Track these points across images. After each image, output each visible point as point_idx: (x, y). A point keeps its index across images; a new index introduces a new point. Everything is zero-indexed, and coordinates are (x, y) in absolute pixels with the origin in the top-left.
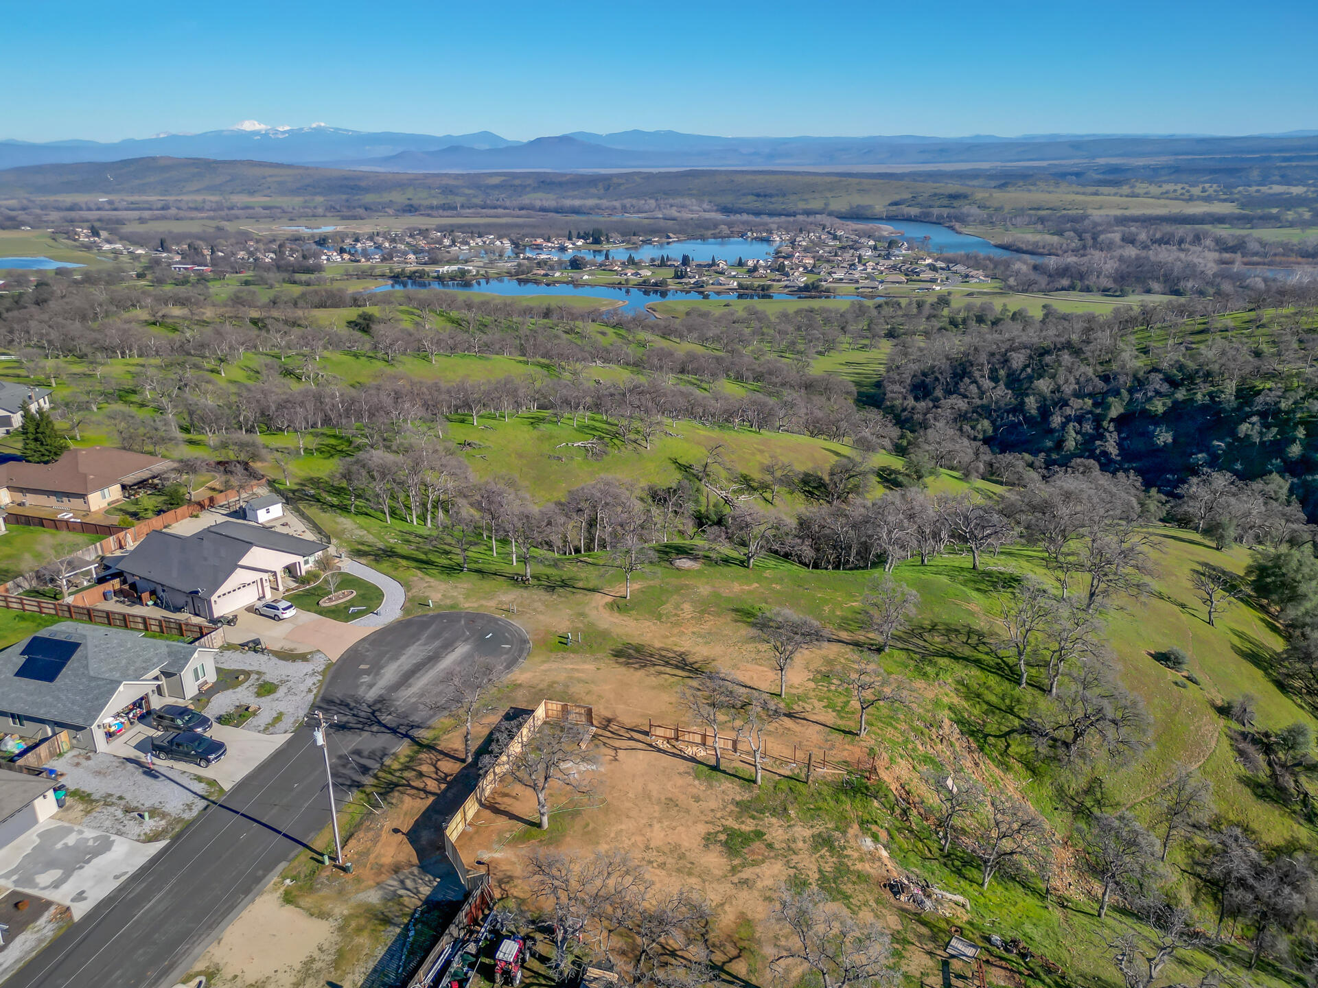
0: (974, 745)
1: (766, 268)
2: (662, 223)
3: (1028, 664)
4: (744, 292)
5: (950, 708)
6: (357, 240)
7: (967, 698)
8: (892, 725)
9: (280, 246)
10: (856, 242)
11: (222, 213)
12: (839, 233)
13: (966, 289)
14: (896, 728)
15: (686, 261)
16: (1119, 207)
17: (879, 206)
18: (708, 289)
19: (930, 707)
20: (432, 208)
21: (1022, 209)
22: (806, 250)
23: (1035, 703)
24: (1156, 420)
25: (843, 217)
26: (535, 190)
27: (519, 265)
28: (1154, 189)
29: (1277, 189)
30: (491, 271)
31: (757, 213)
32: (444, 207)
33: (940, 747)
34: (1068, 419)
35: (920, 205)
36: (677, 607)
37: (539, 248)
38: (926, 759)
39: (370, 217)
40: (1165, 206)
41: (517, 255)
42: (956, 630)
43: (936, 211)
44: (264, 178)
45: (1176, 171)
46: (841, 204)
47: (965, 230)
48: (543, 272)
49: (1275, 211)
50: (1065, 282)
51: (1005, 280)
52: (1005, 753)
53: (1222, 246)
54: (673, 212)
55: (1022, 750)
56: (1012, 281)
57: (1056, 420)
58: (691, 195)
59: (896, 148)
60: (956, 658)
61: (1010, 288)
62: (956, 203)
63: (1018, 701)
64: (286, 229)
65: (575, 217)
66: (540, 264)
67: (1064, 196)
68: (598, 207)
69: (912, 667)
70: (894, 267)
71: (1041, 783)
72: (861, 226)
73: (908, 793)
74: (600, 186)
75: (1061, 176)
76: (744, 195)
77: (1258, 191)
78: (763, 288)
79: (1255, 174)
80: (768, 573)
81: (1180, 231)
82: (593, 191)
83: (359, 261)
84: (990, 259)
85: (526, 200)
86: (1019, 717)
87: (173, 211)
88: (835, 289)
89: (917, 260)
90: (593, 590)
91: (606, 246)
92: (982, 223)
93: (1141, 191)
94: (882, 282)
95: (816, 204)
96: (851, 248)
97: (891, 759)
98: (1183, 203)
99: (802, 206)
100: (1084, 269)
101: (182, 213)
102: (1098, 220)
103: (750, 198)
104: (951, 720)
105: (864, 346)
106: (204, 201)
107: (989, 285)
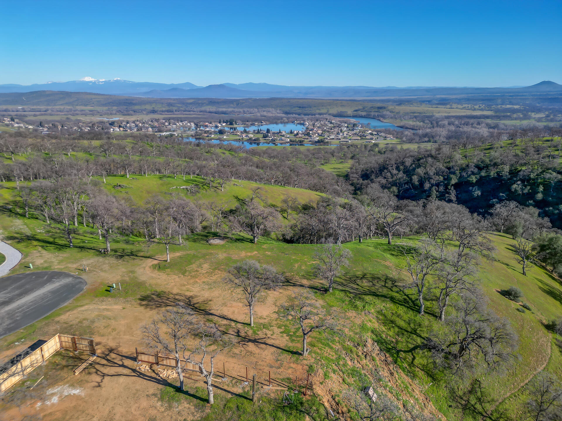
0: (390, 359)
1: (301, 134)
2: (260, 118)
3: (425, 299)
4: (292, 143)
5: (372, 332)
6: (128, 123)
7: (384, 324)
8: (328, 345)
9: (93, 125)
10: (340, 125)
11: (71, 113)
12: (333, 121)
13: (386, 142)
14: (332, 348)
15: (268, 131)
16: (446, 112)
17: (350, 112)
18: (277, 142)
19: (358, 331)
20: (163, 111)
21: (408, 113)
22: (319, 127)
23: (431, 326)
24: (472, 184)
25: (335, 116)
26: (207, 105)
27: (196, 132)
28: (460, 106)
29: (508, 106)
30: (184, 135)
31: (299, 114)
32: (168, 111)
33: (364, 361)
34: (432, 185)
35: (365, 111)
36: (200, 266)
37: (207, 126)
38: (354, 372)
39: (135, 115)
40: (464, 112)
41: (196, 129)
42: (378, 278)
43: (372, 114)
44: (92, 99)
45: (468, 100)
46: (334, 110)
47: (385, 121)
48: (206, 135)
49: (509, 114)
50: (426, 139)
51: (401, 138)
52: (412, 364)
53: (489, 126)
54: (265, 114)
55: (424, 362)
56: (404, 139)
57: (427, 186)
58: (272, 107)
59: (357, 91)
60: (377, 296)
61: (404, 141)
62: (381, 111)
63: (420, 325)
64: (97, 119)
65: (223, 115)
66: (206, 132)
67: (424, 108)
68: (233, 112)
69: (347, 302)
70: (355, 134)
71: (438, 386)
72: (342, 119)
73: (337, 404)
74: (235, 103)
75: (422, 102)
76: (294, 107)
77: (501, 107)
78: (301, 142)
79: (499, 101)
80: (265, 246)
81: (472, 121)
82: (232, 105)
83: (127, 131)
84: (395, 131)
85: (203, 109)
86: (420, 336)
87: (49, 112)
88: (330, 142)
89: (364, 131)
90: (149, 257)
91: (235, 126)
92: (392, 118)
93: (455, 107)
94: (350, 139)
95: (324, 111)
96: (338, 127)
97: (325, 375)
98: (472, 111)
99: (318, 111)
100: (434, 134)
101: (53, 113)
102: (438, 117)
103: (297, 108)
104: (373, 339)
105: (342, 162)
106: (64, 108)
107: (395, 141)
